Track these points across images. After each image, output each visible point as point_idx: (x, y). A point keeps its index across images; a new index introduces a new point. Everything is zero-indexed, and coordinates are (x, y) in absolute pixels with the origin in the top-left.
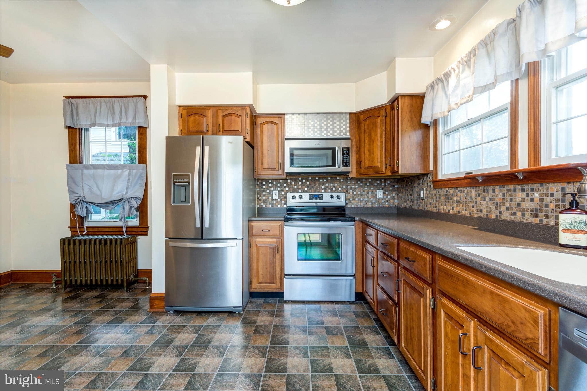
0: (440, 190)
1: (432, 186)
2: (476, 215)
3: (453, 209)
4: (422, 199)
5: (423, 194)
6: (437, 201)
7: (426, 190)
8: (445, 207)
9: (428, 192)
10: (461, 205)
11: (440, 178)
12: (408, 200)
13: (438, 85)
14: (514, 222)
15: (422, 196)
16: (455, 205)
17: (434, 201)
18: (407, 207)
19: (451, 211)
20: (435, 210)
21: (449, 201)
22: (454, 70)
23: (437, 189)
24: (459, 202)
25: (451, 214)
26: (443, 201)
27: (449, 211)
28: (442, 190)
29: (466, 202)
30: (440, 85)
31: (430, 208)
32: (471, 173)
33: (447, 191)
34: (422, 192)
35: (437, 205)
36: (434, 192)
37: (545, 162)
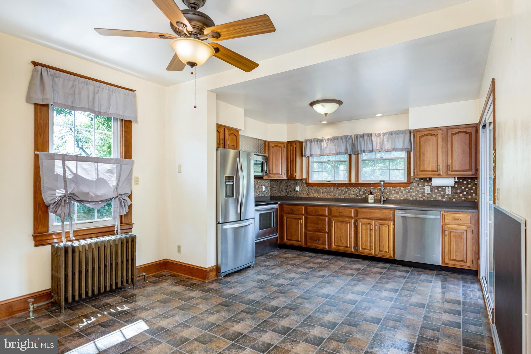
0: (311, 187)
1: (305, 185)
2: (334, 197)
3: (320, 195)
4: (297, 192)
5: (298, 189)
6: (309, 192)
7: (300, 187)
8: (315, 195)
9: (302, 188)
10: (325, 194)
11: (310, 182)
12: (283, 192)
13: (314, 142)
14: (350, 199)
15: (297, 190)
16: (322, 194)
17: (306, 192)
18: (282, 195)
19: (319, 196)
20: (308, 196)
21: (317, 192)
22: (326, 140)
23: (309, 187)
24: (324, 192)
25: (319, 198)
26: (314, 192)
27: (317, 196)
28: (312, 187)
29: (328, 192)
30: (315, 142)
31: (304, 196)
32: (330, 181)
33: (316, 188)
34: (297, 188)
35: (309, 194)
36: (307, 188)
37: (360, 181)
